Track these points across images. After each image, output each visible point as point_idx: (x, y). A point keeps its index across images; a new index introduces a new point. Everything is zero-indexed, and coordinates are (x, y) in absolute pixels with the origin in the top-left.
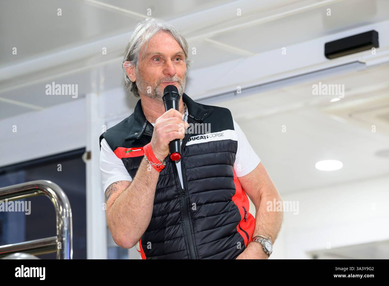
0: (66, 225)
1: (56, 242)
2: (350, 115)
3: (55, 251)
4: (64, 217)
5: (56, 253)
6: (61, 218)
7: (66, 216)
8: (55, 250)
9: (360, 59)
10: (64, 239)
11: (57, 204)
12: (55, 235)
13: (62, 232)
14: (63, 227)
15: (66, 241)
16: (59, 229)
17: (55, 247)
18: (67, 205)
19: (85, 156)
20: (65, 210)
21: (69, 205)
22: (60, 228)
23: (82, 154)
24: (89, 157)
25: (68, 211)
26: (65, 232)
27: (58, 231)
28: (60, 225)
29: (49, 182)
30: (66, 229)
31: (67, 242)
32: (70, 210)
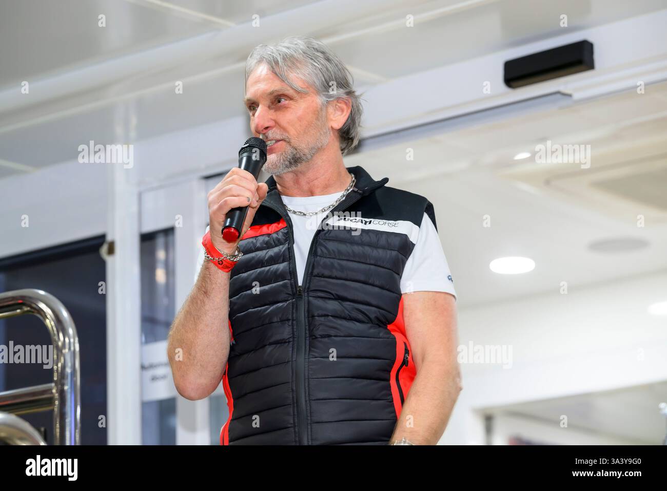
0: (69, 364)
1: (52, 393)
2: (548, 182)
3: (50, 408)
4: (66, 351)
5: (53, 411)
6: (62, 352)
7: (70, 349)
8: (50, 406)
9: (563, 89)
10: (66, 388)
11: (55, 329)
12: (51, 381)
13: (62, 375)
14: (64, 367)
15: (69, 391)
16: (57, 370)
17: (50, 401)
18: (71, 331)
19: (104, 250)
20: (67, 340)
21: (75, 330)
22: (60, 369)
23: (101, 245)
24: (111, 251)
25: (72, 340)
26: (67, 376)
27: (55, 374)
28: (60, 365)
29: (42, 292)
30: (68, 370)
31: (71, 393)
32: (77, 339)
